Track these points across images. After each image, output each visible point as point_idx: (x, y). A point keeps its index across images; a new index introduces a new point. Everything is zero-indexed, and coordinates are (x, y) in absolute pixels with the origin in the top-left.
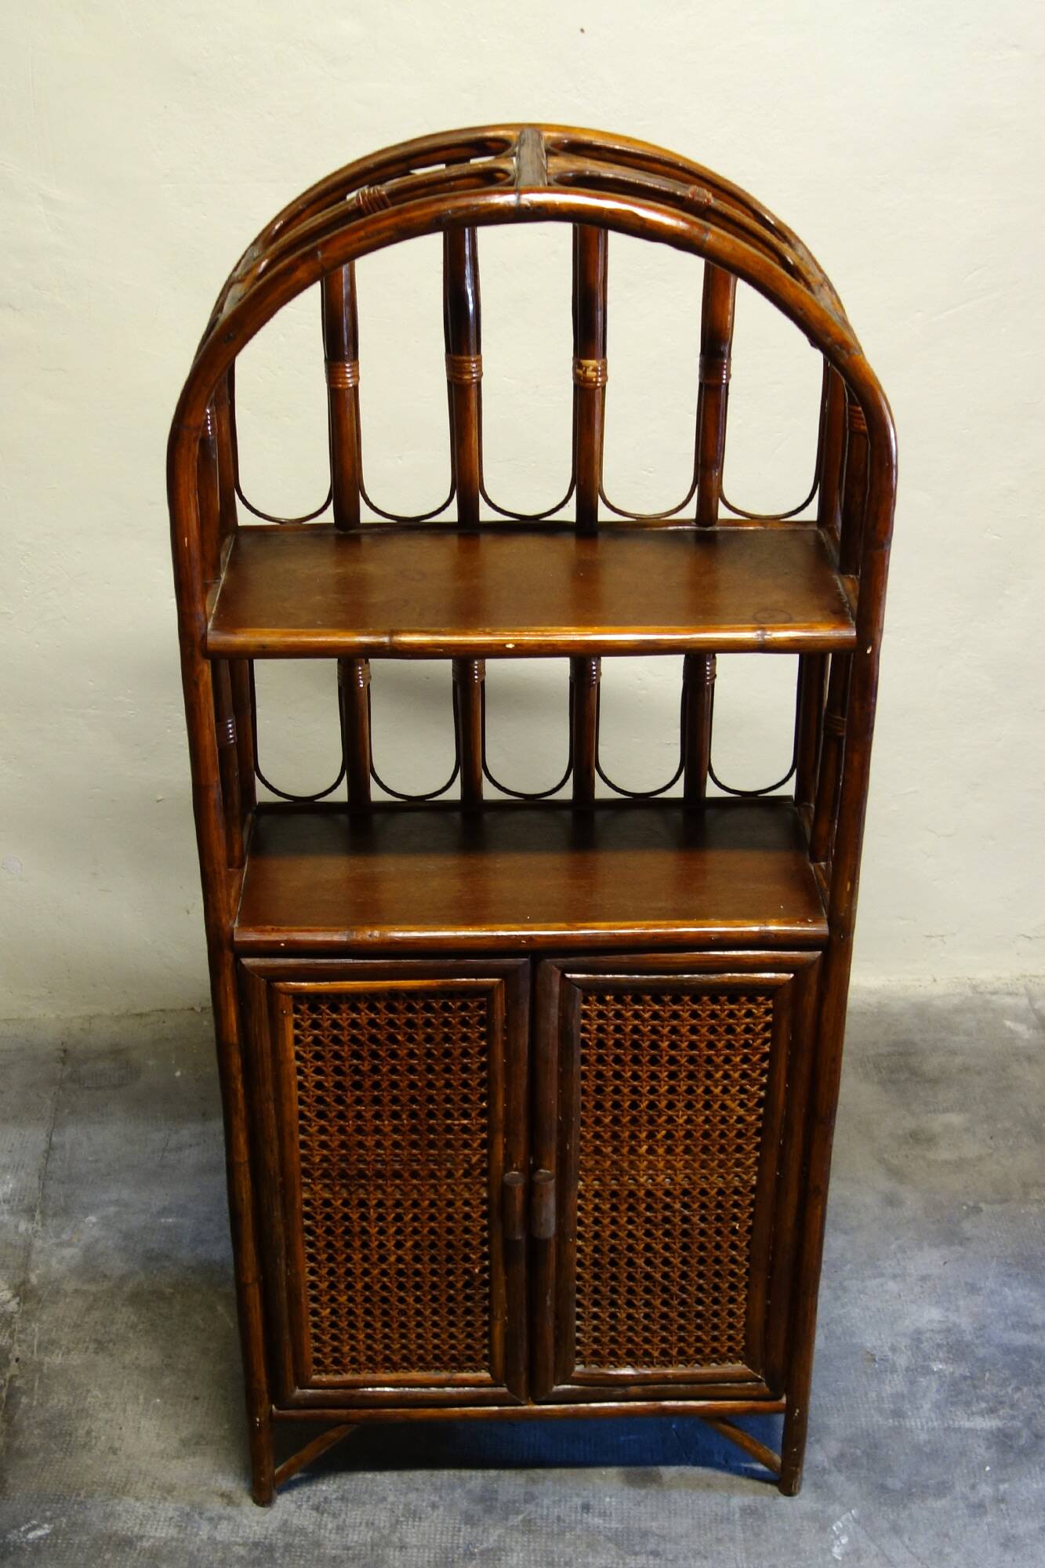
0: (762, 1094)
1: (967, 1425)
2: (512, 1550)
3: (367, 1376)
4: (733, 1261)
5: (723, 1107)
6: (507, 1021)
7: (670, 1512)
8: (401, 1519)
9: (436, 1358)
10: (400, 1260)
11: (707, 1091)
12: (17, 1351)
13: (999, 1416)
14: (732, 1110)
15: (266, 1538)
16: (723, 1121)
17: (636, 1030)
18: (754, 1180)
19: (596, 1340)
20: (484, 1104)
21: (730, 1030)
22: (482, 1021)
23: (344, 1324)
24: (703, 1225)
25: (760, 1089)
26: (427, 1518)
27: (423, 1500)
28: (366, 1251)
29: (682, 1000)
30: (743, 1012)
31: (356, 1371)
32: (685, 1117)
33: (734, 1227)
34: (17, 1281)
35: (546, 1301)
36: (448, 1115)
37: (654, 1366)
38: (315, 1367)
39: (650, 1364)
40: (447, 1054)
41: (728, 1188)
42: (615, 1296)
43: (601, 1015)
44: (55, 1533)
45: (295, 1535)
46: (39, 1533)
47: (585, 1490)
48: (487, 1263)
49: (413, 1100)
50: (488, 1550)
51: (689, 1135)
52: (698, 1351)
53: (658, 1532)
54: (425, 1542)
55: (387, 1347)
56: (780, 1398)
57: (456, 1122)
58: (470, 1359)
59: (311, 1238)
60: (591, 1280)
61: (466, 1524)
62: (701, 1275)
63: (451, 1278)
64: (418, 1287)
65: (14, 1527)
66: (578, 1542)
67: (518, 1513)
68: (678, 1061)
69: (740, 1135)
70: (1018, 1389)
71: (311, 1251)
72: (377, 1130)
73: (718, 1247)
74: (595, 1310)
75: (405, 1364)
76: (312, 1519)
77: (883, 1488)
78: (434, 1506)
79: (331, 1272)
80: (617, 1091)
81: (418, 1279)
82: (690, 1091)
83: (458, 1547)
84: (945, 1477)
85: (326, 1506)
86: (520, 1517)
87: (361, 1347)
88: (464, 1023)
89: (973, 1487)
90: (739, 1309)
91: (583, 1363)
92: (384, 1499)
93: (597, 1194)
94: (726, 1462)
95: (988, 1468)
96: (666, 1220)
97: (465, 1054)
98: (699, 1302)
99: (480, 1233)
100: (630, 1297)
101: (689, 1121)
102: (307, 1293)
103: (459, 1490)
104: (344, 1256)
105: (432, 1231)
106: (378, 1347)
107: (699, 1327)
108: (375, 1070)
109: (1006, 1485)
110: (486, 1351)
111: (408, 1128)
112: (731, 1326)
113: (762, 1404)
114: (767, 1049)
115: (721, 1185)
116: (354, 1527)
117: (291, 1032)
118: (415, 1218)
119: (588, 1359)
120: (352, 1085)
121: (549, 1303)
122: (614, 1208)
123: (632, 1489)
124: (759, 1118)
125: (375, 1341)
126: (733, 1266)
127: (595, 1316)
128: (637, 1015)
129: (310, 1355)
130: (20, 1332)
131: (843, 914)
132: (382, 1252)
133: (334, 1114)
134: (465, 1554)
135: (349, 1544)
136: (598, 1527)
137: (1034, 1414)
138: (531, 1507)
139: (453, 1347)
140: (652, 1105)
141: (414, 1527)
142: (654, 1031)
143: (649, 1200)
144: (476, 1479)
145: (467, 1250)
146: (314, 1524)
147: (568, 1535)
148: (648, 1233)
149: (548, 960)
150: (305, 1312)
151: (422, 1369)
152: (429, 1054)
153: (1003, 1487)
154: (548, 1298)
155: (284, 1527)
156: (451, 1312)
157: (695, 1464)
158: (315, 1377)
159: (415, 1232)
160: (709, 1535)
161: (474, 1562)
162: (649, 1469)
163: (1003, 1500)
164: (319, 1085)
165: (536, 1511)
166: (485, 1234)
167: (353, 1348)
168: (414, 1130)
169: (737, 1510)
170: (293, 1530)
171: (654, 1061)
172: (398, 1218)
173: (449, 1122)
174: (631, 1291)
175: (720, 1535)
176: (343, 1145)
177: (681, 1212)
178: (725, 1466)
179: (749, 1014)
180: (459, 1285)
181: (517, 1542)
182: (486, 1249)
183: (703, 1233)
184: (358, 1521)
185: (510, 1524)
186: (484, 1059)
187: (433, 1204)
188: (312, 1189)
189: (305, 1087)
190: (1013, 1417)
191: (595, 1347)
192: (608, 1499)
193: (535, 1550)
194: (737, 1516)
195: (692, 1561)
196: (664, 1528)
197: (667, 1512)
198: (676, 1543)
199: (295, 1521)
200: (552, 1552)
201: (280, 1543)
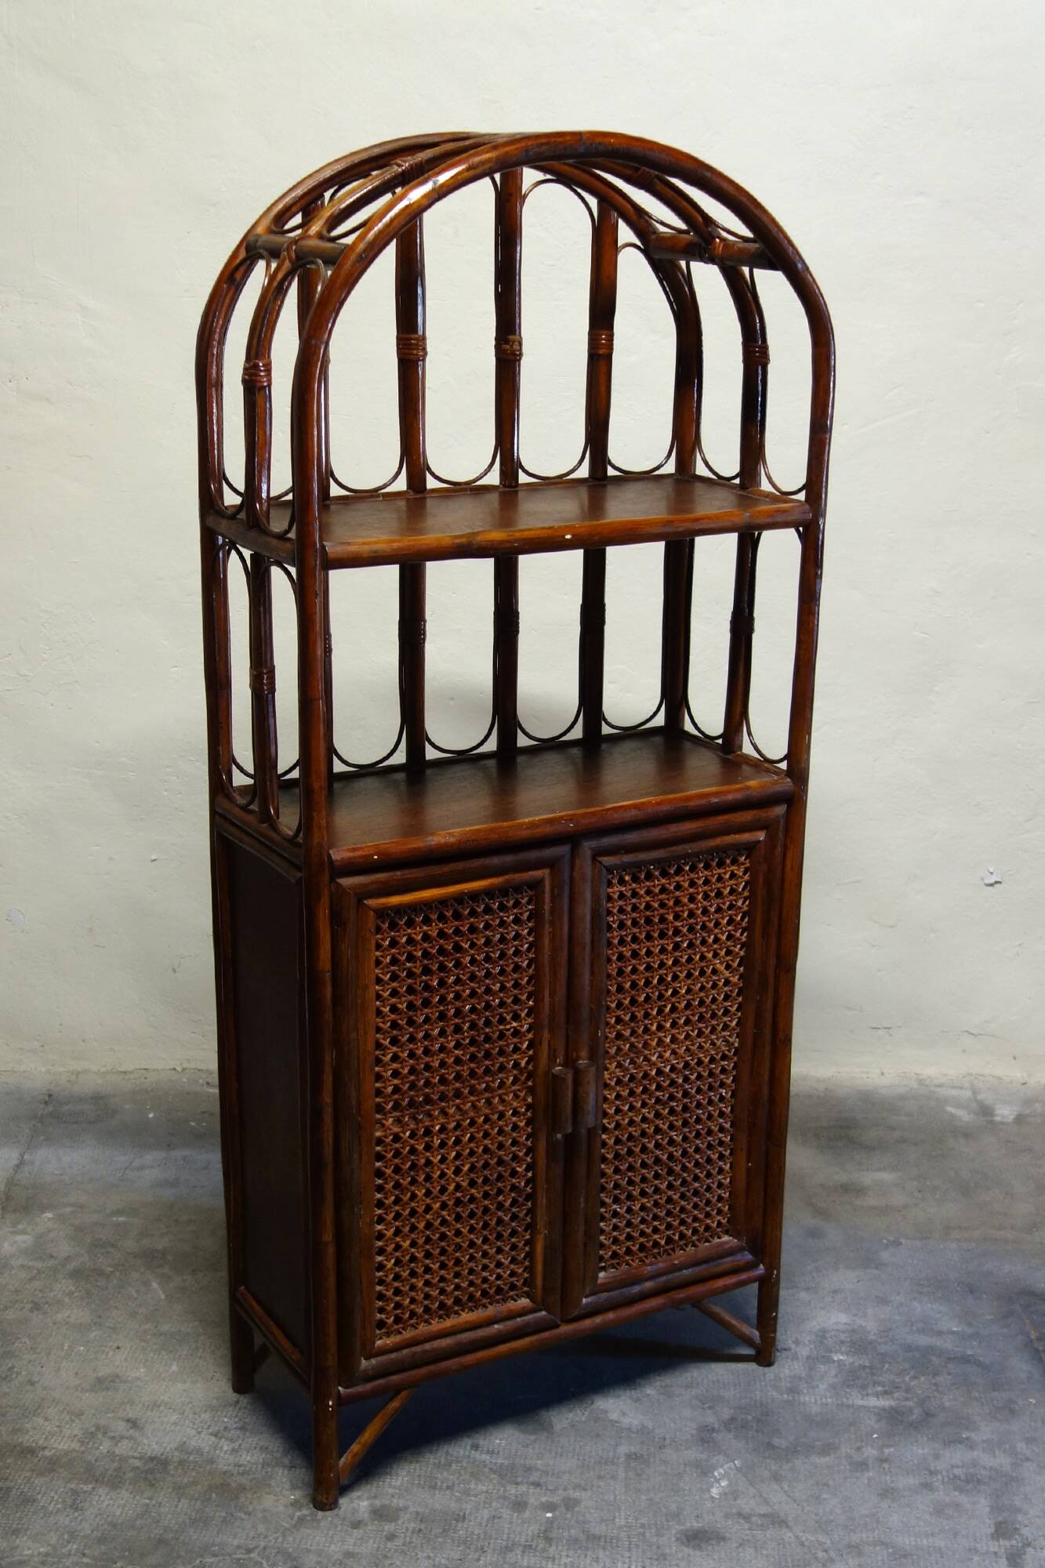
45: (191, 1453)
53: (541, 1468)
95: (876, 1436)
109: (890, 1450)
147: (454, 1466)
153: (886, 1451)
160: (592, 1473)
175: (602, 1473)
192: (498, 1441)
193: (419, 1476)
194: (622, 1460)
195: (571, 1492)
196: (548, 1465)
197: (553, 1454)
198: (557, 1478)
199: (193, 1443)
200: (436, 1478)
201: (176, 1459)
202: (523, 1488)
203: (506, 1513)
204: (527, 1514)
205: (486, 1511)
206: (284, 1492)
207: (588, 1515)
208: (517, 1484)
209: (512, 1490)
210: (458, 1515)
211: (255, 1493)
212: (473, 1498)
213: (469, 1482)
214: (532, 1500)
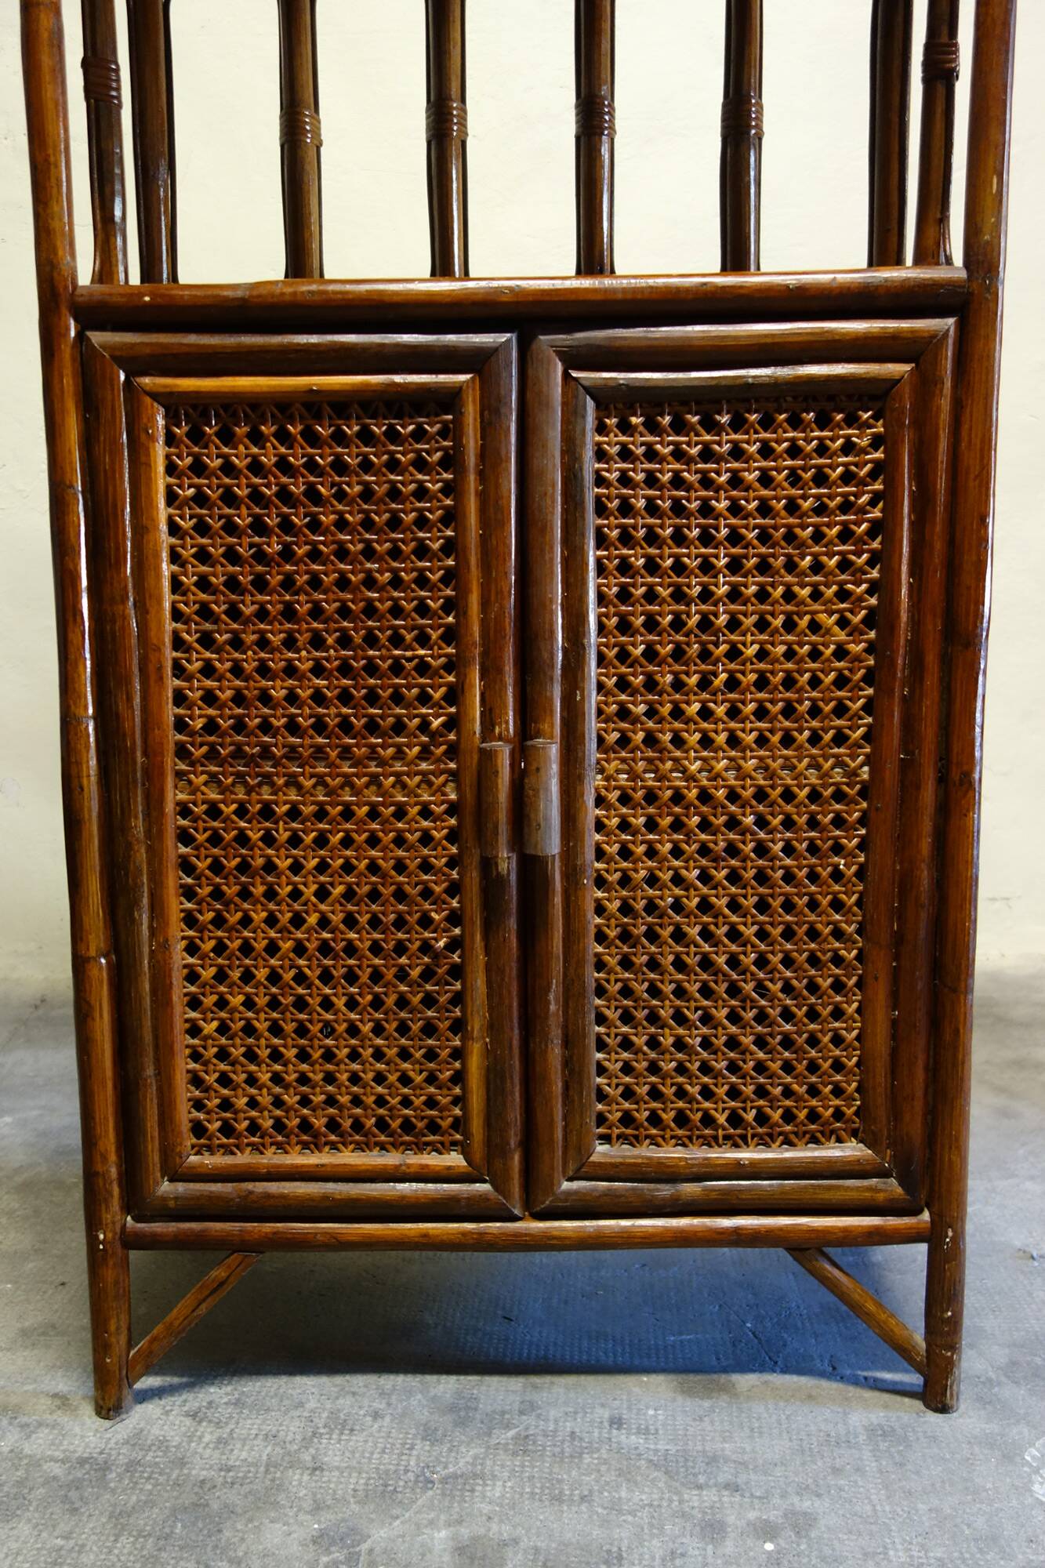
0: (873, 601)
2: (494, 1477)
3: (271, 1158)
4: (838, 934)
5: (815, 627)
6: (482, 455)
7: (752, 1430)
8: (322, 1431)
9: (382, 1124)
10: (324, 923)
11: (789, 596)
14: (828, 631)
15: (101, 1453)
16: (815, 655)
17: (678, 482)
18: (865, 773)
19: (628, 1094)
20: (450, 619)
21: (821, 479)
22: (446, 463)
23: (237, 1052)
24: (788, 862)
25: (870, 592)
26: (363, 1430)
27: (360, 1407)
28: (272, 906)
29: (746, 420)
30: (840, 442)
31: (258, 1149)
32: (756, 647)
33: (836, 866)
35: (548, 1003)
36: (397, 640)
37: (720, 1146)
38: (194, 1141)
39: (711, 1142)
40: (395, 523)
41: (825, 786)
42: (654, 1002)
43: (625, 454)
45: (148, 1450)
47: (615, 1399)
48: (457, 931)
49: (344, 612)
50: (455, 1476)
51: (762, 683)
52: (789, 1116)
53: (734, 1457)
54: (354, 1463)
55: (305, 1101)
56: (919, 1212)
57: (409, 654)
58: (433, 1127)
59: (189, 881)
60: (618, 969)
61: (424, 1439)
62: (788, 962)
63: (403, 960)
64: (351, 977)
66: (603, 1468)
67: (508, 1426)
68: (742, 537)
69: (841, 682)
71: (189, 905)
72: (290, 671)
73: (813, 905)
74: (625, 1029)
75: (333, 1138)
76: (183, 1429)
78: (376, 1415)
79: (220, 948)
80: (651, 596)
81: (352, 962)
82: (762, 595)
83: (406, 1471)
85: (209, 1415)
86: (511, 1433)
87: (265, 1099)
88: (420, 464)
90: (849, 1030)
91: (606, 1139)
92: (301, 1405)
93: (625, 799)
94: (833, 1368)
96: (732, 850)
97: (422, 522)
98: (787, 1015)
99: (446, 869)
100: (678, 1003)
101: (762, 655)
102: (180, 988)
103: (419, 1396)
104: (239, 915)
105: (373, 868)
106: (291, 1099)
107: (788, 1068)
108: (287, 554)
110: (457, 1111)
111: (337, 663)
112: (838, 1066)
113: (892, 1222)
114: (876, 513)
115: (814, 781)
116: (244, 1441)
117: (161, 481)
118: (347, 842)
119: (617, 1131)
120: (252, 583)
121: (553, 1007)
122: (651, 825)
123: (688, 1399)
124: (870, 649)
125: (287, 1087)
126: (837, 945)
127: (626, 1044)
128: (678, 454)
129: (184, 1114)
131: (987, 237)
132: (297, 907)
133: (226, 636)
134: (416, 1482)
135: (231, 1463)
136: (636, 1448)
138: (529, 1420)
139: (406, 1102)
140: (705, 624)
141: (340, 1441)
142: (706, 482)
143: (704, 809)
144: (446, 1386)
145: (427, 906)
146: (184, 1435)
147: (587, 1459)
148: (705, 878)
149: (542, 337)
150: (179, 1026)
151: (360, 1147)
152: (368, 524)
154: (551, 997)
155: (136, 1440)
156: (403, 1029)
157: (785, 1371)
158: (193, 1159)
159: (348, 868)
160: (820, 1463)
161: (430, 1493)
162: (713, 1376)
164: (203, 584)
165: (537, 1427)
166: (455, 874)
167: (253, 1103)
168: (345, 669)
169: (860, 1430)
170: (149, 1442)
171: (706, 539)
172: (321, 841)
173: (397, 652)
174: (680, 992)
175: (838, 1463)
176: (239, 699)
177: (753, 833)
179: (848, 448)
180: (415, 973)
181: (502, 1466)
182: (455, 904)
183: (789, 877)
184: (254, 1432)
185: (494, 1441)
186: (449, 533)
187: (374, 814)
188: (190, 782)
189: (181, 584)
191: (627, 1105)
192: (651, 1412)
193: (531, 1478)
194: (862, 1438)
195: (796, 1500)
196: (744, 1452)
197: (747, 1432)
198: (765, 1473)
199: (156, 1431)
200: (560, 1481)
201: (122, 1460)
202: (710, 1496)
203: (693, 1545)
204: (729, 1547)
205: (655, 1542)
206: (302, 1517)
207: (837, 1545)
208: (700, 1487)
209: (693, 1499)
210: (609, 1552)
211: (251, 1520)
212: (630, 1518)
213: (618, 1487)
214: (731, 1519)
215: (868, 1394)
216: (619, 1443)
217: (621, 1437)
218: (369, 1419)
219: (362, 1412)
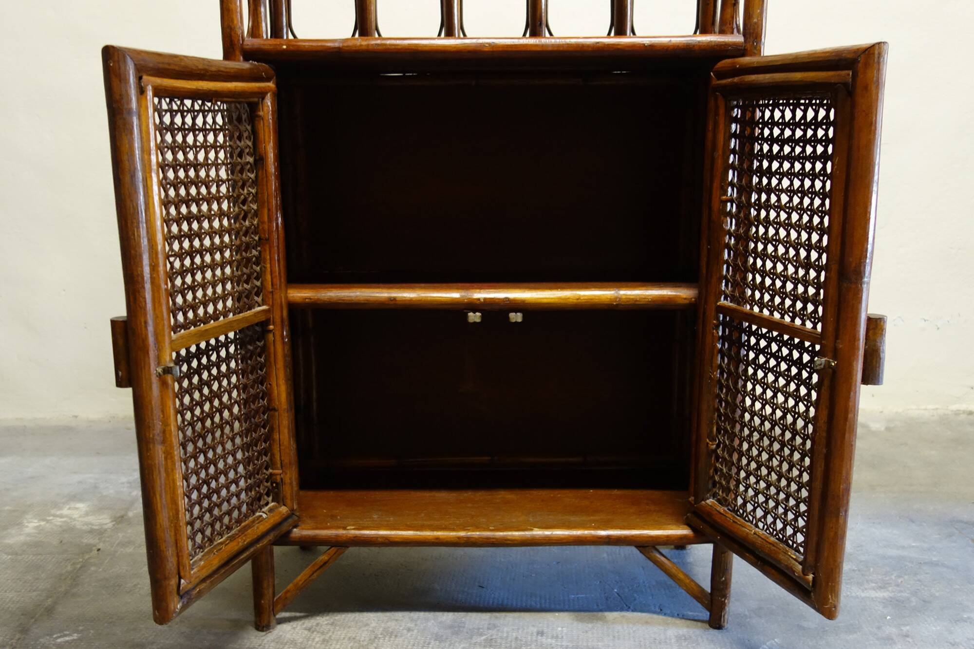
1: (863, 595)
7: (614, 637)
8: (380, 636)
12: (101, 546)
13: (888, 591)
15: (260, 646)
26: (401, 636)
27: (400, 626)
34: (119, 515)
44: (79, 639)
45: (286, 644)
46: (67, 639)
47: (540, 623)
61: (436, 640)
65: (48, 635)
67: (481, 635)
70: (899, 577)
76: (304, 635)
77: (800, 627)
78: (409, 630)
84: (852, 622)
85: (318, 629)
86: (484, 637)
89: (879, 628)
92: (367, 625)
94: (661, 610)
95: (888, 618)
103: (433, 621)
109: (908, 628)
116: (338, 641)
123: (580, 623)
130: (108, 537)
136: (551, 644)
137: (918, 589)
138: (493, 632)
141: (389, 641)
144: (448, 617)
146: (305, 637)
153: (905, 629)
155: (278, 640)
157: (634, 610)
162: (595, 613)
163: (907, 636)
165: (497, 635)
169: (673, 637)
170: (285, 641)
178: (661, 611)
184: (343, 637)
185: (474, 641)
190: (901, 591)
192: (559, 627)
194: (673, 641)
197: (611, 637)
199: (289, 636)
215: (678, 621)
216: (541, 642)
217: (544, 640)
218: (405, 631)
219: (401, 628)
